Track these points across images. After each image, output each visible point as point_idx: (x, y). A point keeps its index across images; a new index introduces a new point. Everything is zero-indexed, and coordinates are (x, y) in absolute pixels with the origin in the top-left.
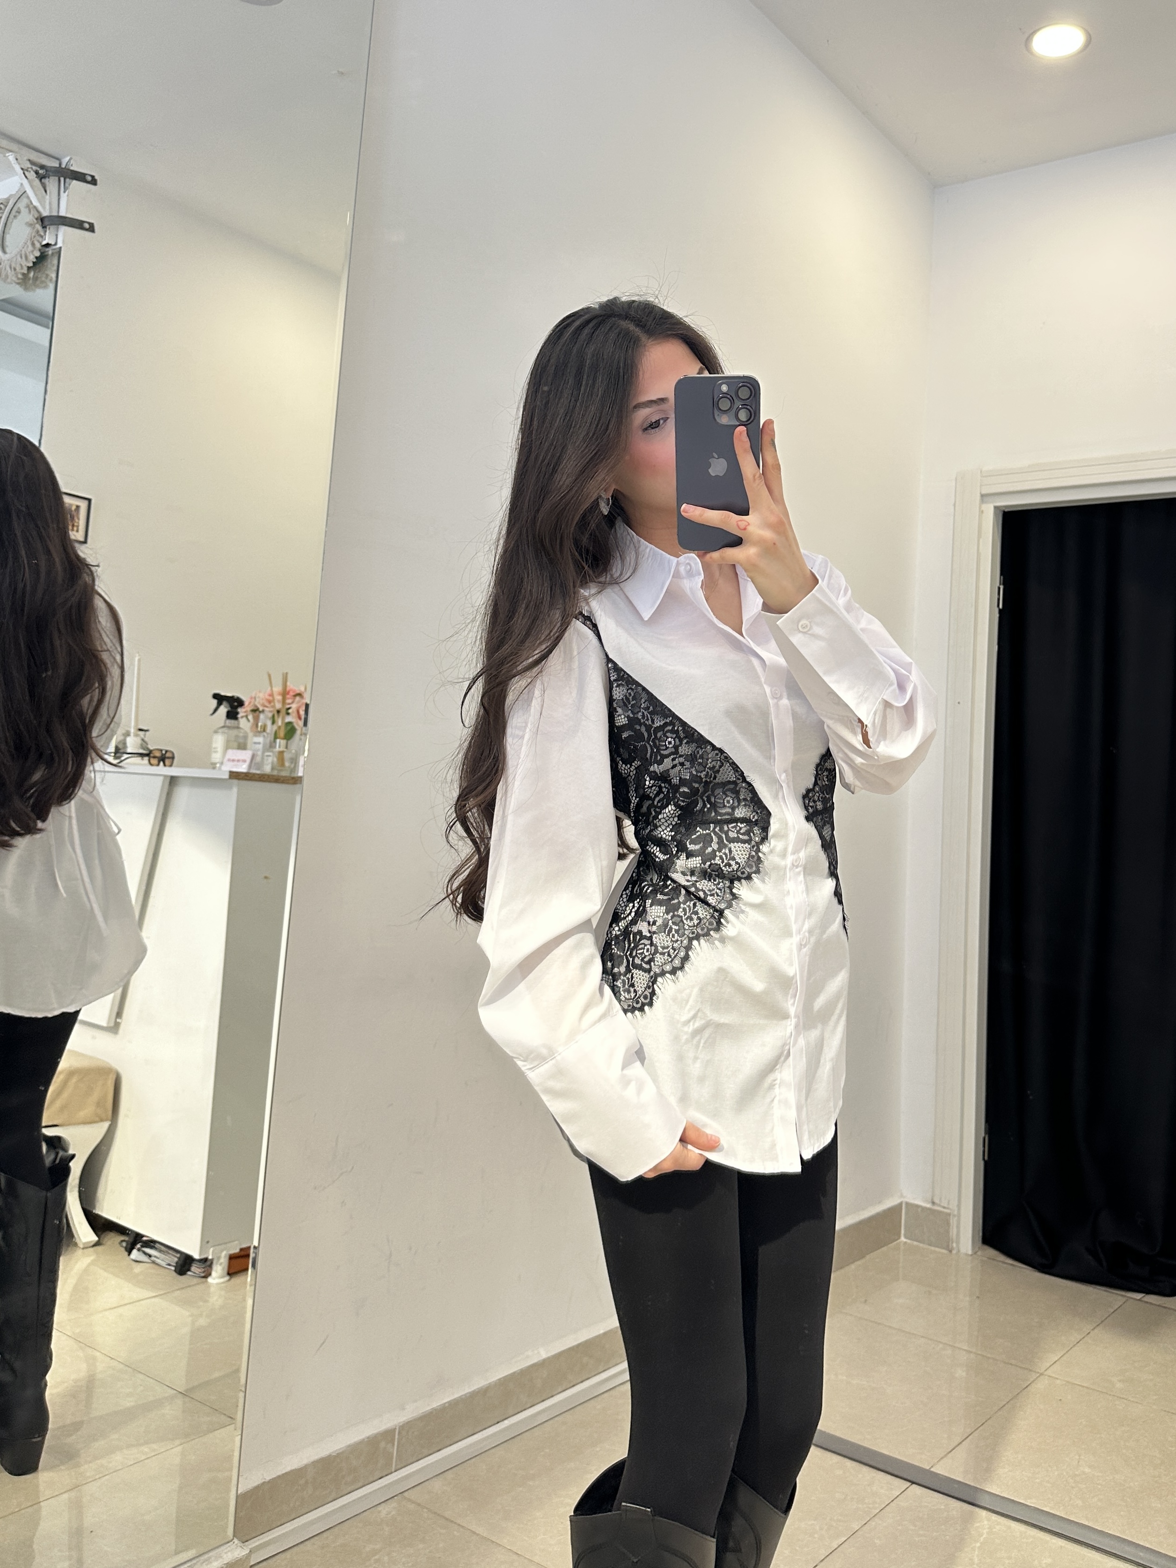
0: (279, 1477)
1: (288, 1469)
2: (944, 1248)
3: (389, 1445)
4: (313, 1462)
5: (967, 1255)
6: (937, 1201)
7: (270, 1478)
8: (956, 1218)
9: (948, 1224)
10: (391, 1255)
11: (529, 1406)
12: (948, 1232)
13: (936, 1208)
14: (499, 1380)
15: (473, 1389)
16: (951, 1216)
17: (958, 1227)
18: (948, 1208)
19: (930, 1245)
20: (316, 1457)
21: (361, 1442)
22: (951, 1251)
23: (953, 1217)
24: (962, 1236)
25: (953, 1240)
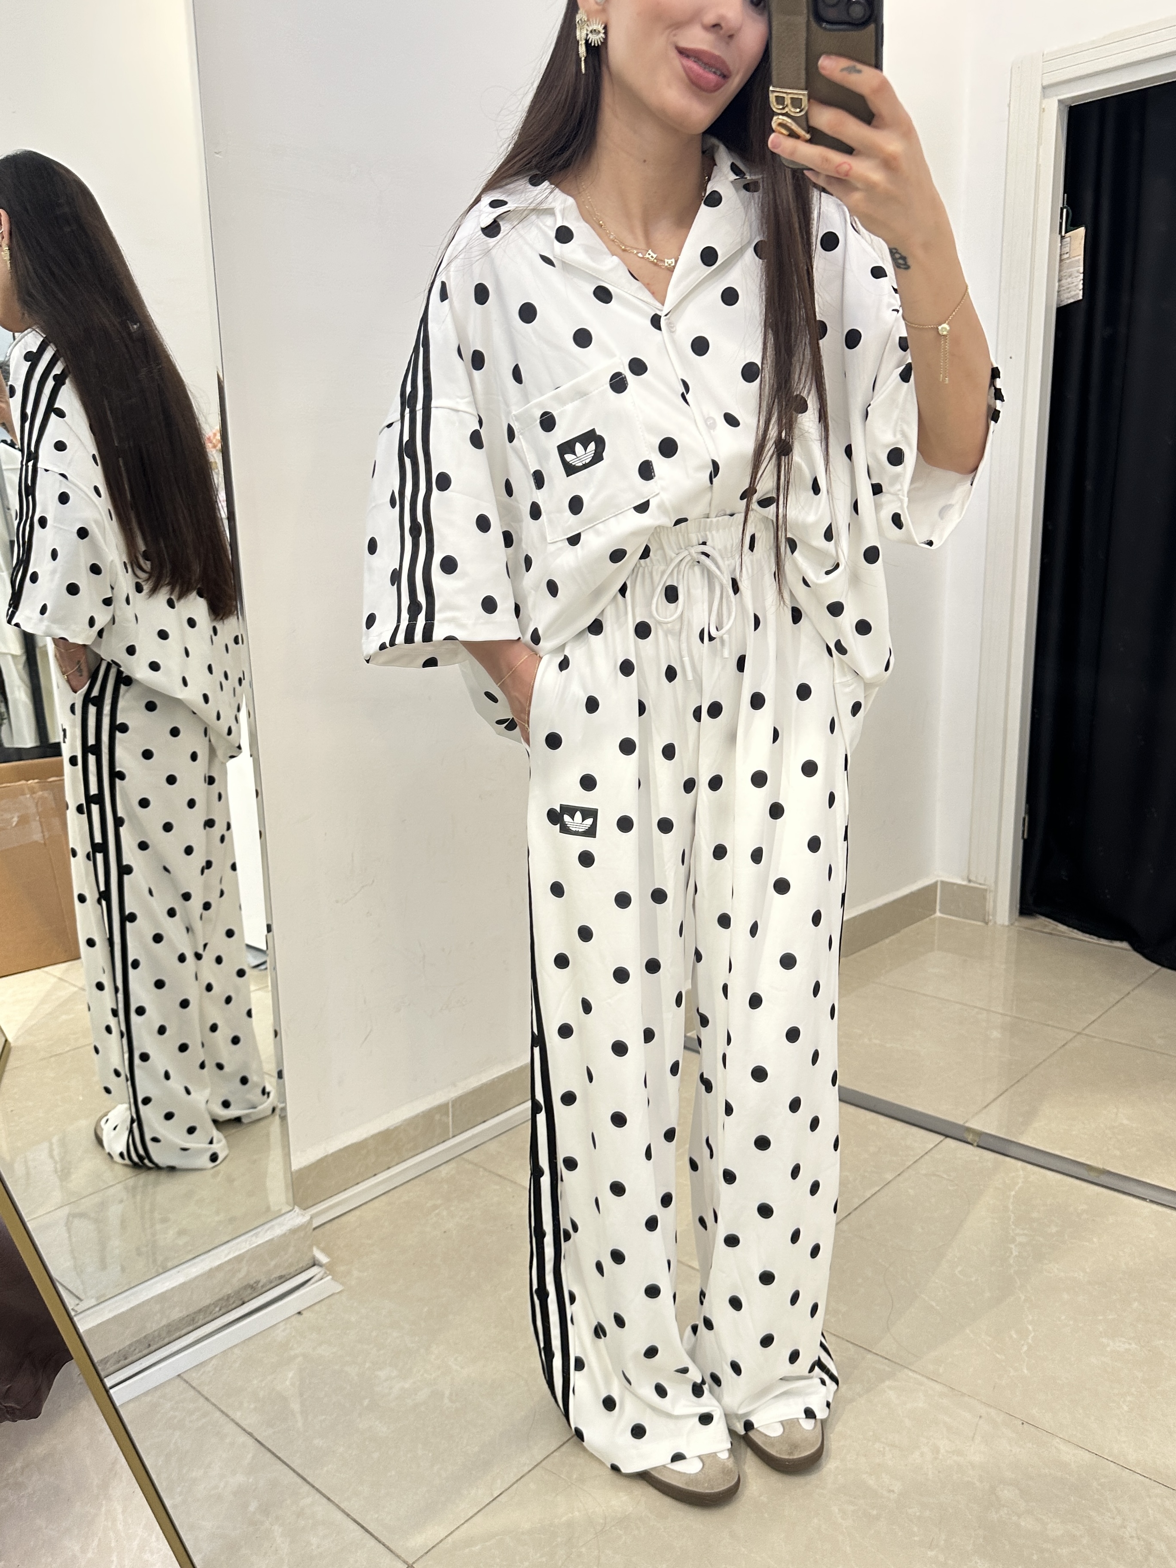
1: (349, 1143)
2: (980, 921)
4: (372, 1136)
5: (1003, 926)
6: (973, 878)
7: (333, 1151)
8: (994, 893)
9: (985, 898)
12: (984, 906)
13: (972, 884)
16: (988, 892)
17: (995, 902)
18: (984, 884)
19: (966, 918)
20: (376, 1131)
21: (417, 1116)
22: (987, 923)
23: (990, 892)
24: (999, 909)
25: (990, 913)
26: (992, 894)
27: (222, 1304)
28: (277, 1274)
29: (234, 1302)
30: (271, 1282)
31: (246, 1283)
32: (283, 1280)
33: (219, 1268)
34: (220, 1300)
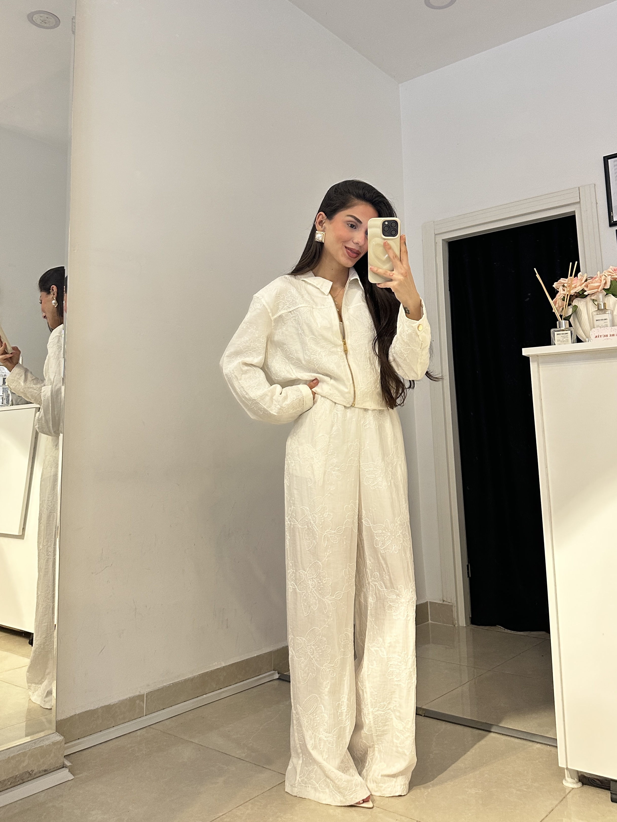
0: (83, 713)
1: (88, 709)
2: (451, 624)
3: (141, 703)
4: (101, 707)
5: (463, 628)
6: (445, 600)
7: (79, 713)
8: (456, 607)
9: (452, 611)
10: (136, 608)
11: (217, 689)
12: (452, 616)
13: (445, 603)
14: (200, 674)
15: (185, 678)
16: (453, 607)
17: (457, 612)
18: (451, 603)
19: (444, 623)
20: (103, 705)
21: (126, 699)
22: (455, 625)
23: (454, 606)
24: (460, 616)
25: (456, 620)
26: (456, 608)
27: (12, 780)
28: (44, 768)
29: (18, 781)
30: (40, 772)
31: (27, 771)
32: (46, 772)
33: (13, 758)
34: (11, 777)
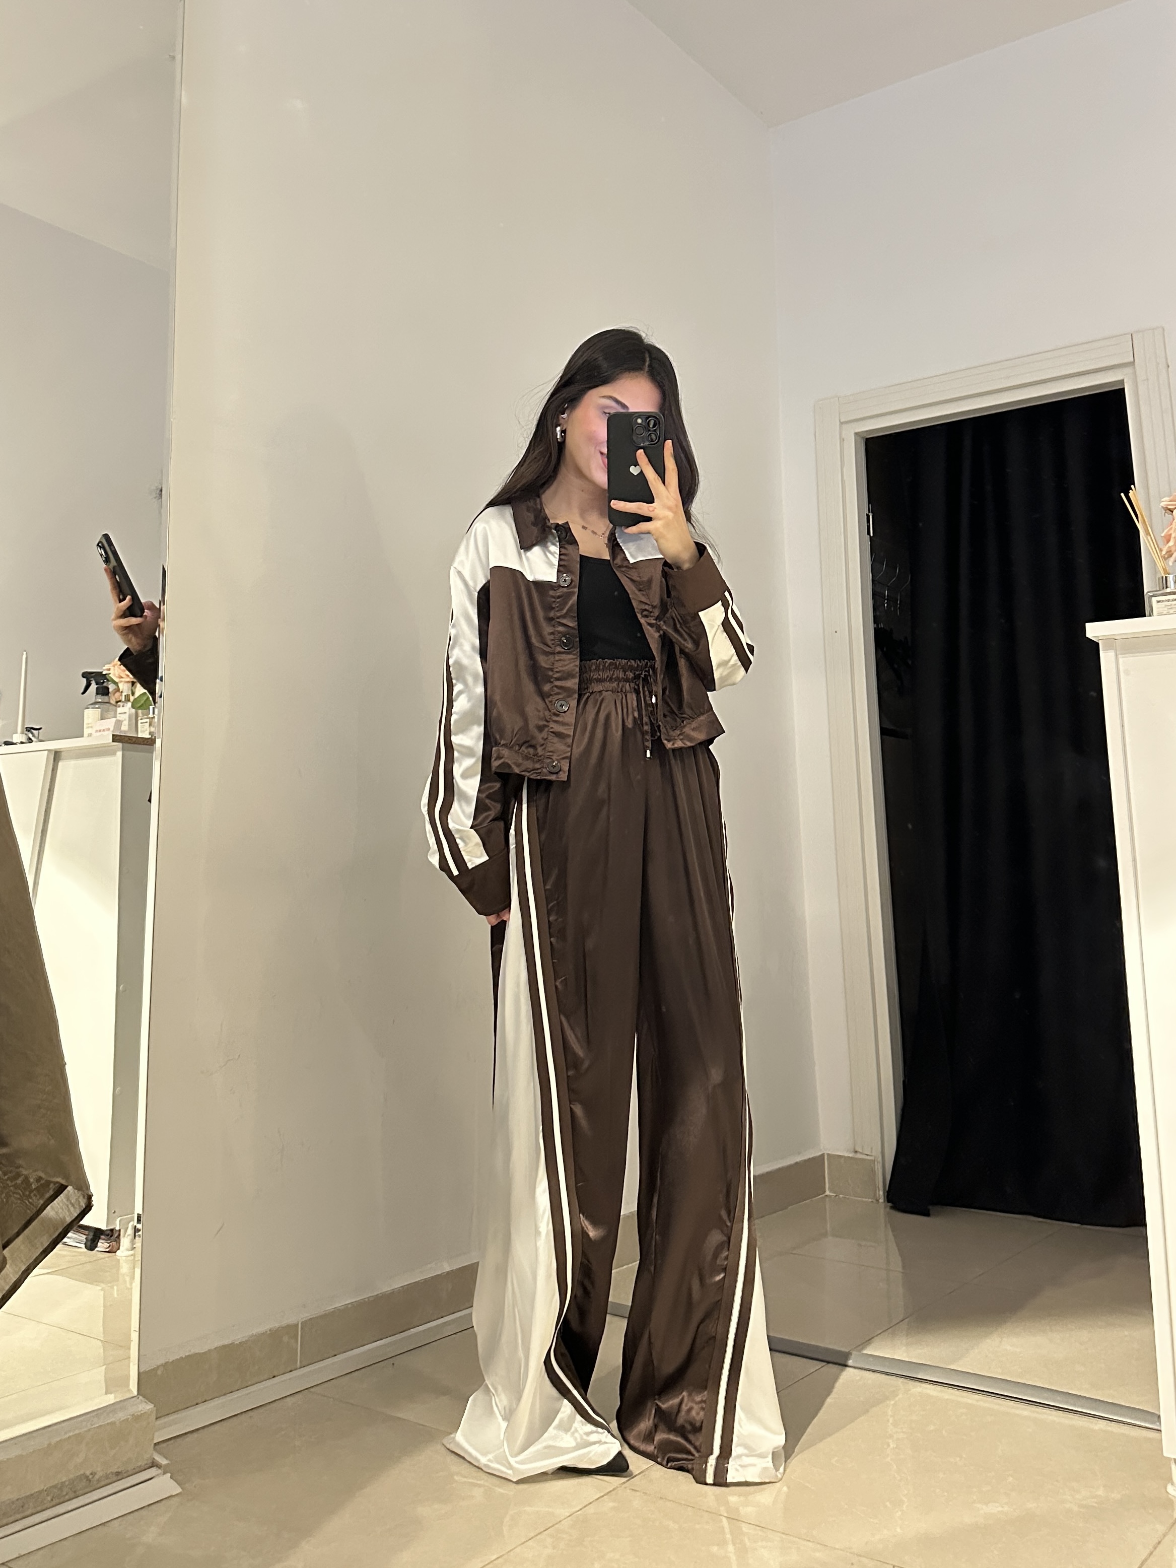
0: (182, 1359)
3: (293, 1341)
4: (215, 1348)
6: (859, 1149)
9: (873, 1172)
10: (283, 1147)
12: (873, 1179)
13: (859, 1156)
14: (403, 1287)
15: (375, 1294)
16: (876, 1163)
17: (884, 1174)
20: (220, 1344)
21: (263, 1334)
22: (878, 1201)
25: (880, 1189)
26: (880, 1165)
27: (54, 1495)
28: (115, 1468)
29: (67, 1494)
30: (107, 1477)
31: (82, 1473)
32: (120, 1477)
34: (52, 1486)
